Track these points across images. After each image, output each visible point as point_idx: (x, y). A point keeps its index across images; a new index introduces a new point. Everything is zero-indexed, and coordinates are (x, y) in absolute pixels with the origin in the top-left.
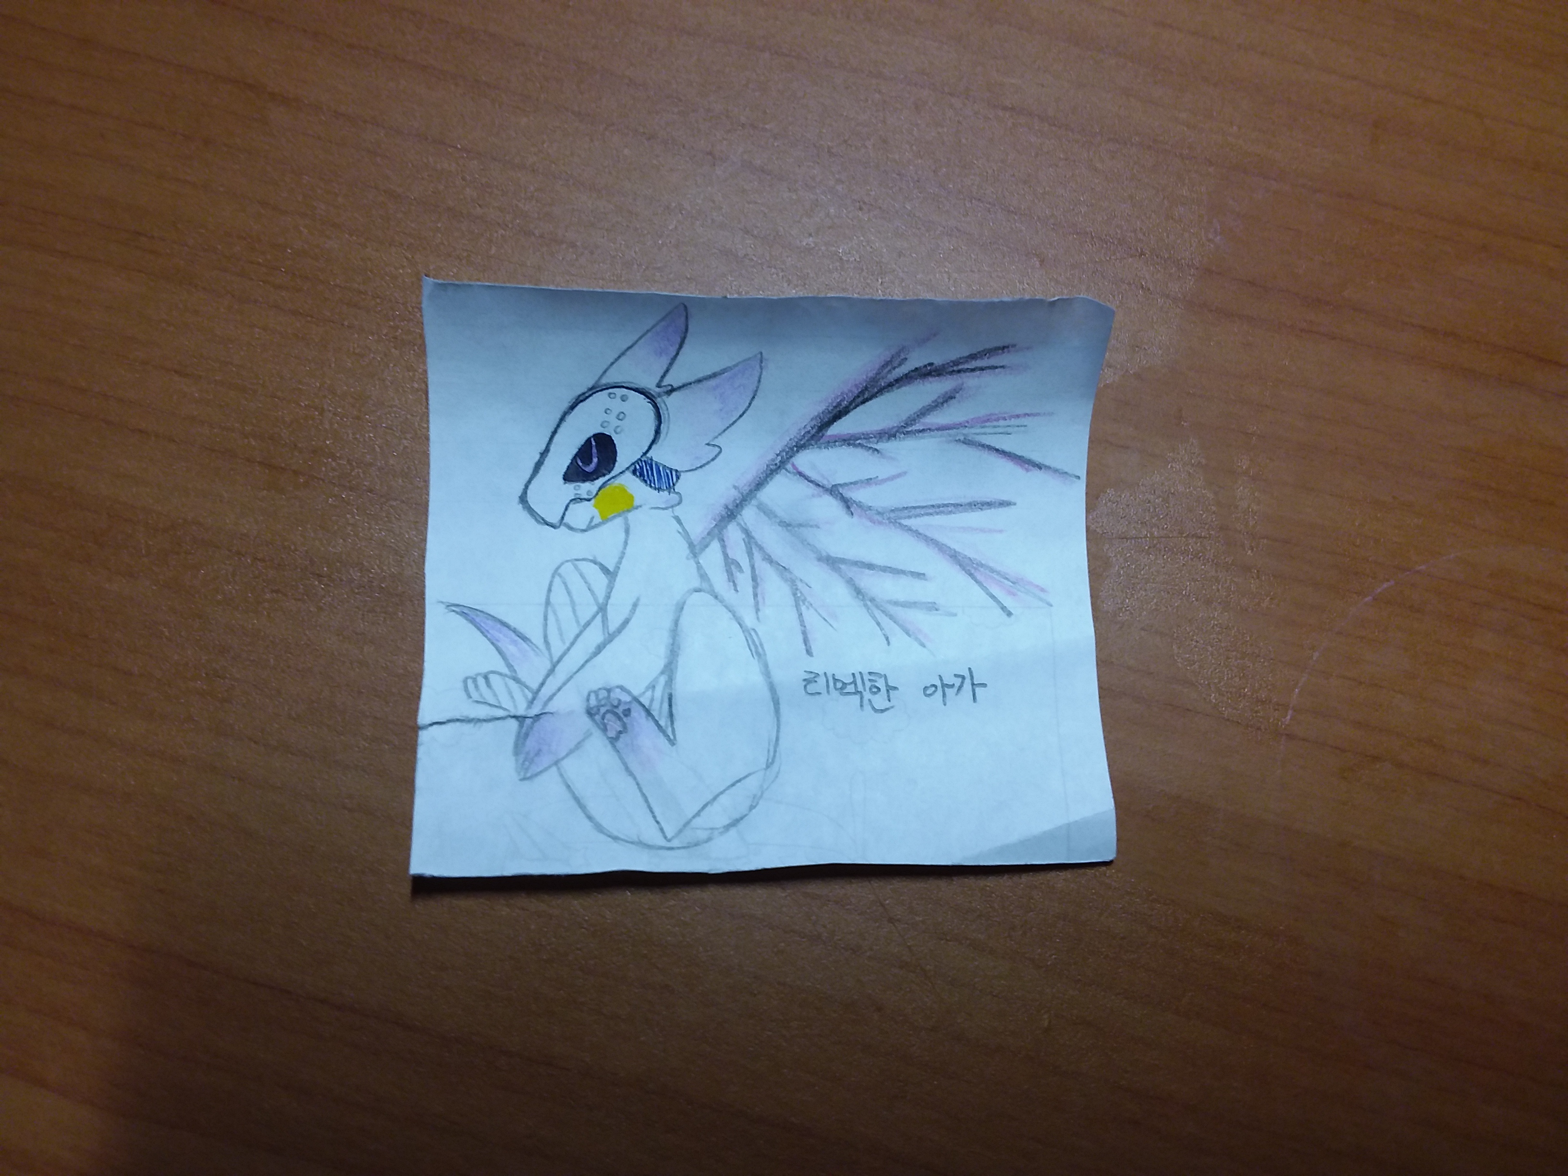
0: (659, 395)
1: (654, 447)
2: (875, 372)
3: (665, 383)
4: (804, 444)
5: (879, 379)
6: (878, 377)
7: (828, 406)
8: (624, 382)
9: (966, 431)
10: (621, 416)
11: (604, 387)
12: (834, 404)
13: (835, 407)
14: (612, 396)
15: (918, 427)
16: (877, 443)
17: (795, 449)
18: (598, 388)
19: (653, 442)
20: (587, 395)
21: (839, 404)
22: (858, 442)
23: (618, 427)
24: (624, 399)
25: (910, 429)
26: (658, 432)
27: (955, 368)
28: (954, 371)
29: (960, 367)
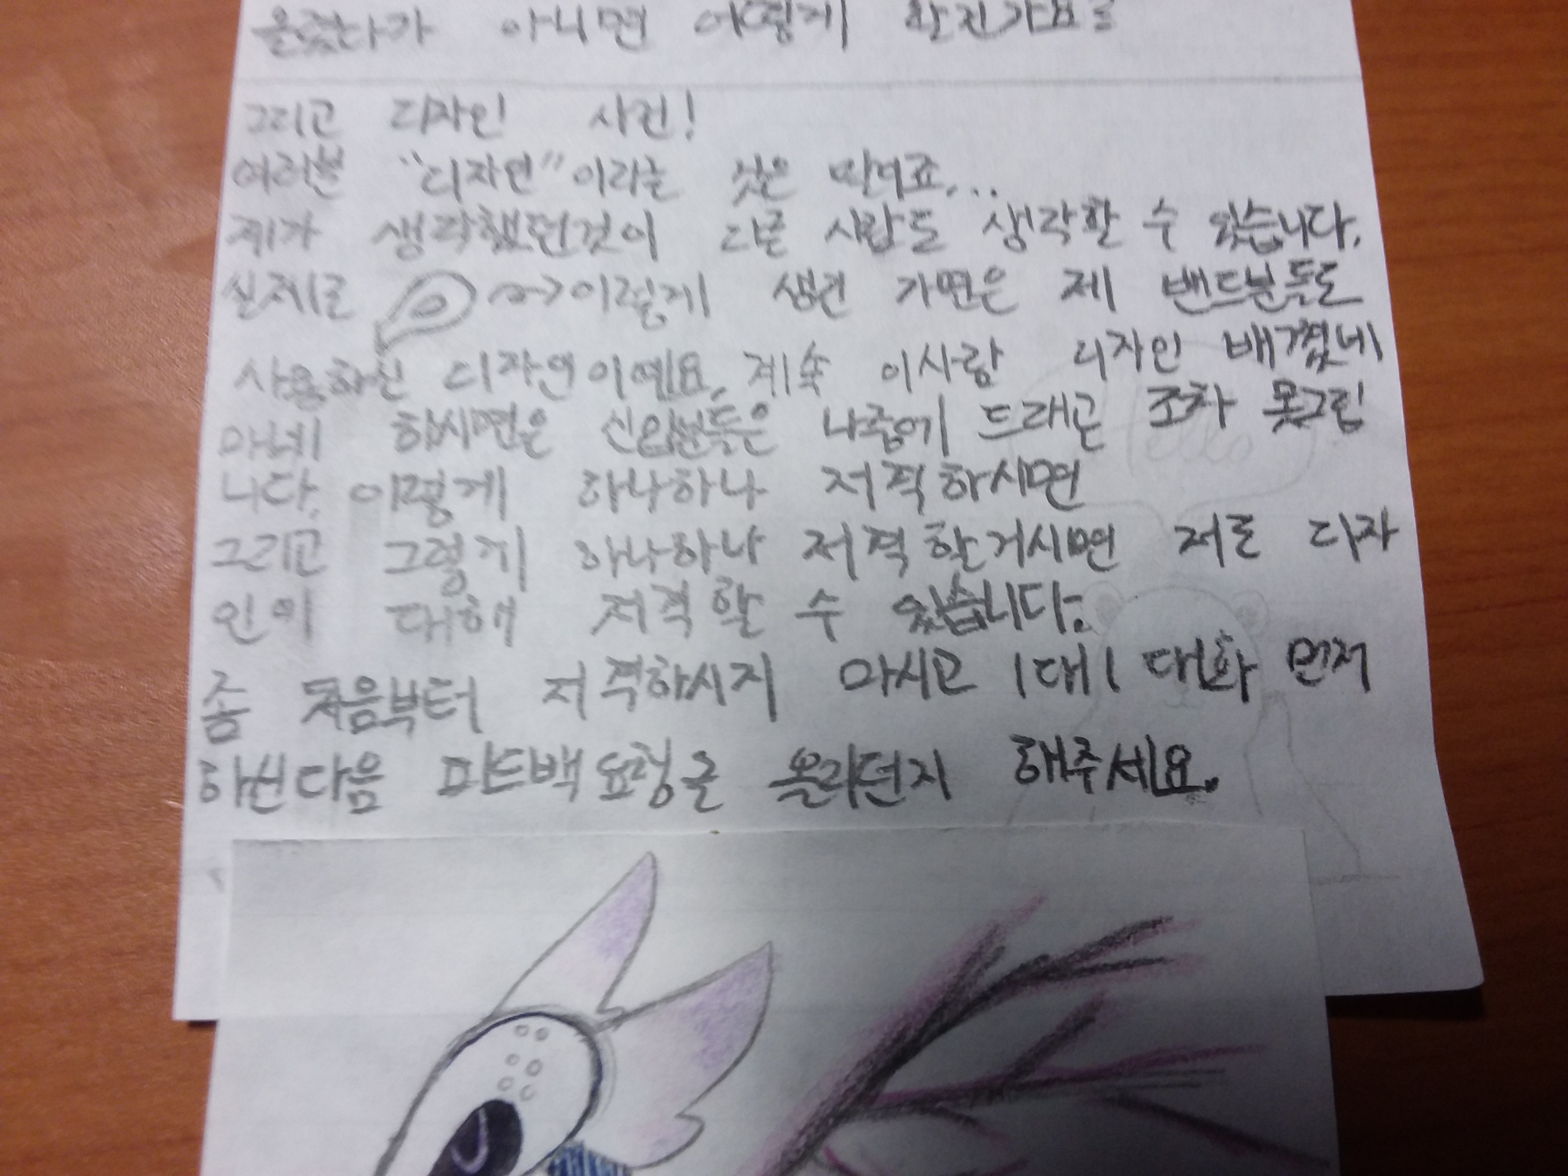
0: (601, 1027)
1: (588, 1123)
2: (955, 974)
3: (613, 1003)
4: (847, 1110)
5: (964, 987)
6: (962, 984)
7: (884, 1040)
8: (546, 1006)
9: (1121, 1082)
10: (534, 1068)
11: (510, 1016)
12: (894, 1035)
13: (896, 1041)
14: (522, 1031)
15: (1037, 1076)
16: (972, 1106)
17: (831, 1121)
18: (498, 1018)
19: (587, 1114)
20: (480, 1031)
21: (901, 1035)
22: (939, 1105)
23: (527, 1087)
24: (541, 1035)
25: (1026, 1079)
26: (594, 1094)
27: (1085, 964)
28: (1083, 970)
29: (1094, 962)
